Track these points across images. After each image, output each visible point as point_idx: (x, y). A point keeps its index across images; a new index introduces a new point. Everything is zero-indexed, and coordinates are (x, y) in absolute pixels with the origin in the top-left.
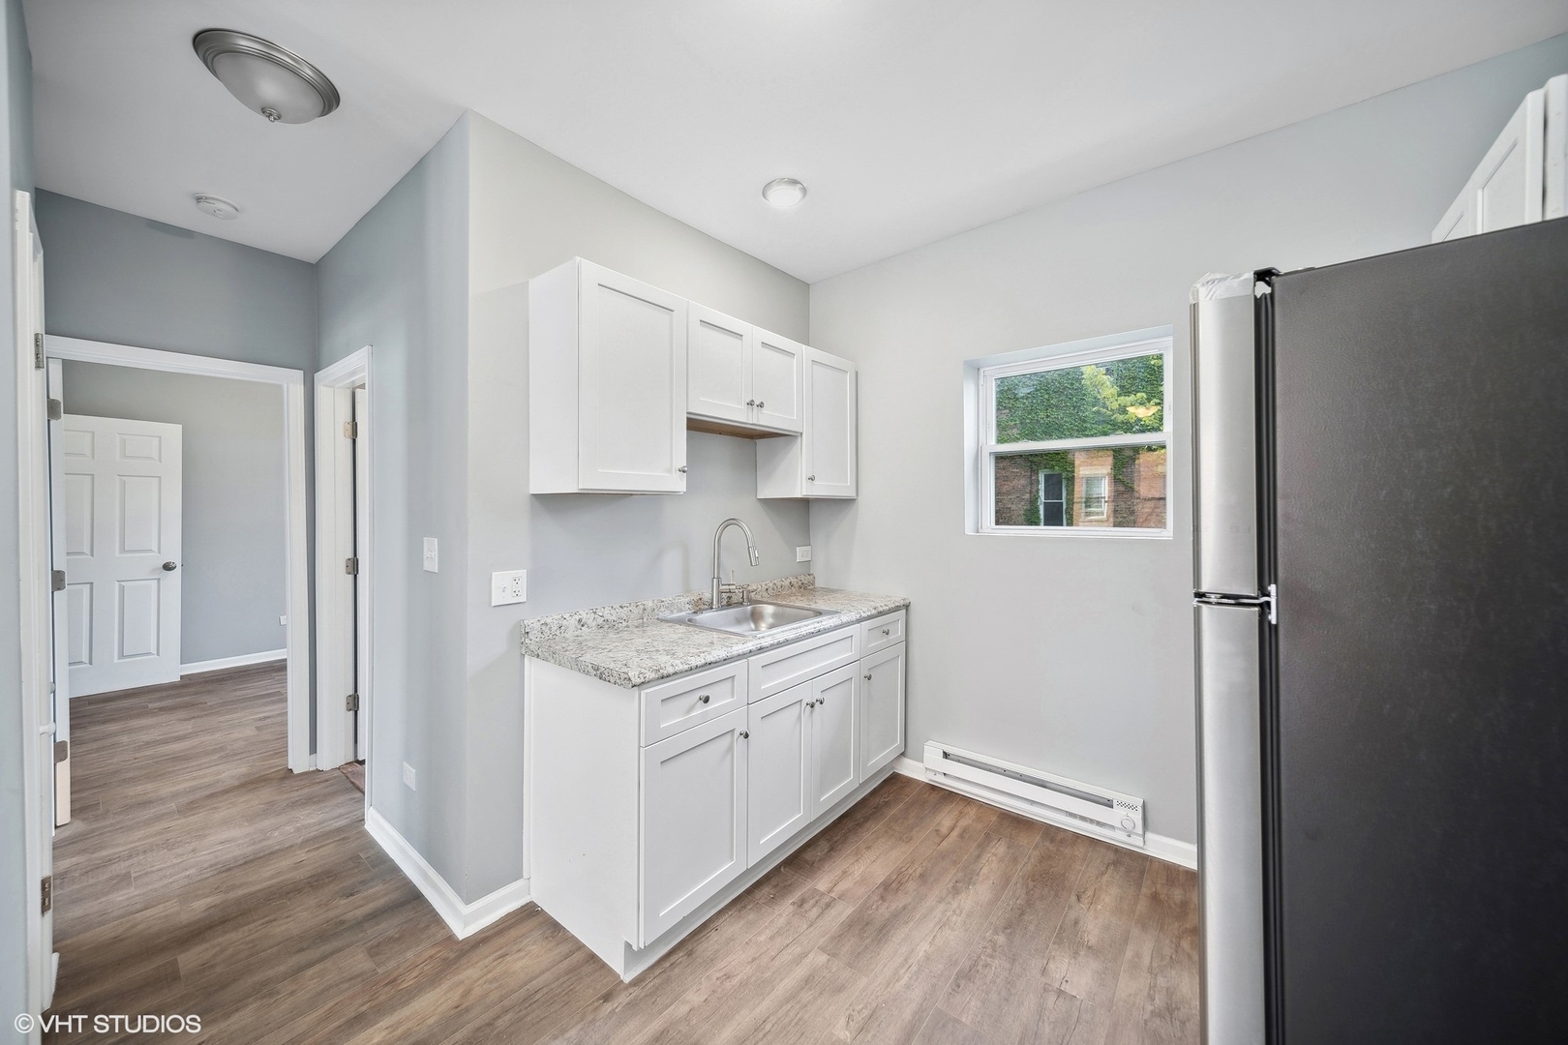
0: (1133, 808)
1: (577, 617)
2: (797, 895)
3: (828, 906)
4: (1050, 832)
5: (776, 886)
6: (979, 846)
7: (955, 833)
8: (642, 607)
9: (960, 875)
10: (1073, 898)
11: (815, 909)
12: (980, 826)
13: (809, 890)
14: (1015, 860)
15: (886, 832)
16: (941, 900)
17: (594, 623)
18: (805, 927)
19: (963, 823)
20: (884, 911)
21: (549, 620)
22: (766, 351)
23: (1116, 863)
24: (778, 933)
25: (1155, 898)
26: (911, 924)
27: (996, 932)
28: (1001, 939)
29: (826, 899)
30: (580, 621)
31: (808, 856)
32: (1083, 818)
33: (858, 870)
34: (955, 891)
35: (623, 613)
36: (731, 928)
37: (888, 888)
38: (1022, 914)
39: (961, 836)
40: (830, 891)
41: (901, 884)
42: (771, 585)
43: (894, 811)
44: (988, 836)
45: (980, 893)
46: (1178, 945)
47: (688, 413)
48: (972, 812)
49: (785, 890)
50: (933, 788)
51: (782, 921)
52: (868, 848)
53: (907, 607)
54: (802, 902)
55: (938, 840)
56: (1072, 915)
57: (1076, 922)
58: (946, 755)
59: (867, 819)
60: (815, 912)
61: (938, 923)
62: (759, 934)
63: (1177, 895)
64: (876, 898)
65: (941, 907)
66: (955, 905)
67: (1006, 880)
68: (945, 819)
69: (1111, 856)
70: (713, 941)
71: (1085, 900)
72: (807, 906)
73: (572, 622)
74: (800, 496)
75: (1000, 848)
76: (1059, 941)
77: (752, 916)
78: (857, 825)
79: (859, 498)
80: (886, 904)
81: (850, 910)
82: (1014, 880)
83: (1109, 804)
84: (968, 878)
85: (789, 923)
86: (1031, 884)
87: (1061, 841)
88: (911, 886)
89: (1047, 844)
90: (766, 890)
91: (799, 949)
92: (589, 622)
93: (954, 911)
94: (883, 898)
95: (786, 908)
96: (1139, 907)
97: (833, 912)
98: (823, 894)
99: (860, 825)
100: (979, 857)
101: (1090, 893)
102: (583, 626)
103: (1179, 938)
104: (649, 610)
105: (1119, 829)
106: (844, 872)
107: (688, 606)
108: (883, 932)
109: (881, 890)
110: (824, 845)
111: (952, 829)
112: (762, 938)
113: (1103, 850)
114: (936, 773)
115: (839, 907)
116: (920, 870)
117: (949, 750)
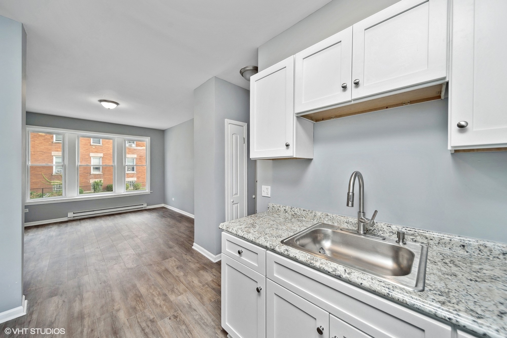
1: (284, 208)
17: (290, 213)
21: (275, 206)
30: (285, 210)
73: (282, 209)
92: (289, 211)
102: (286, 212)
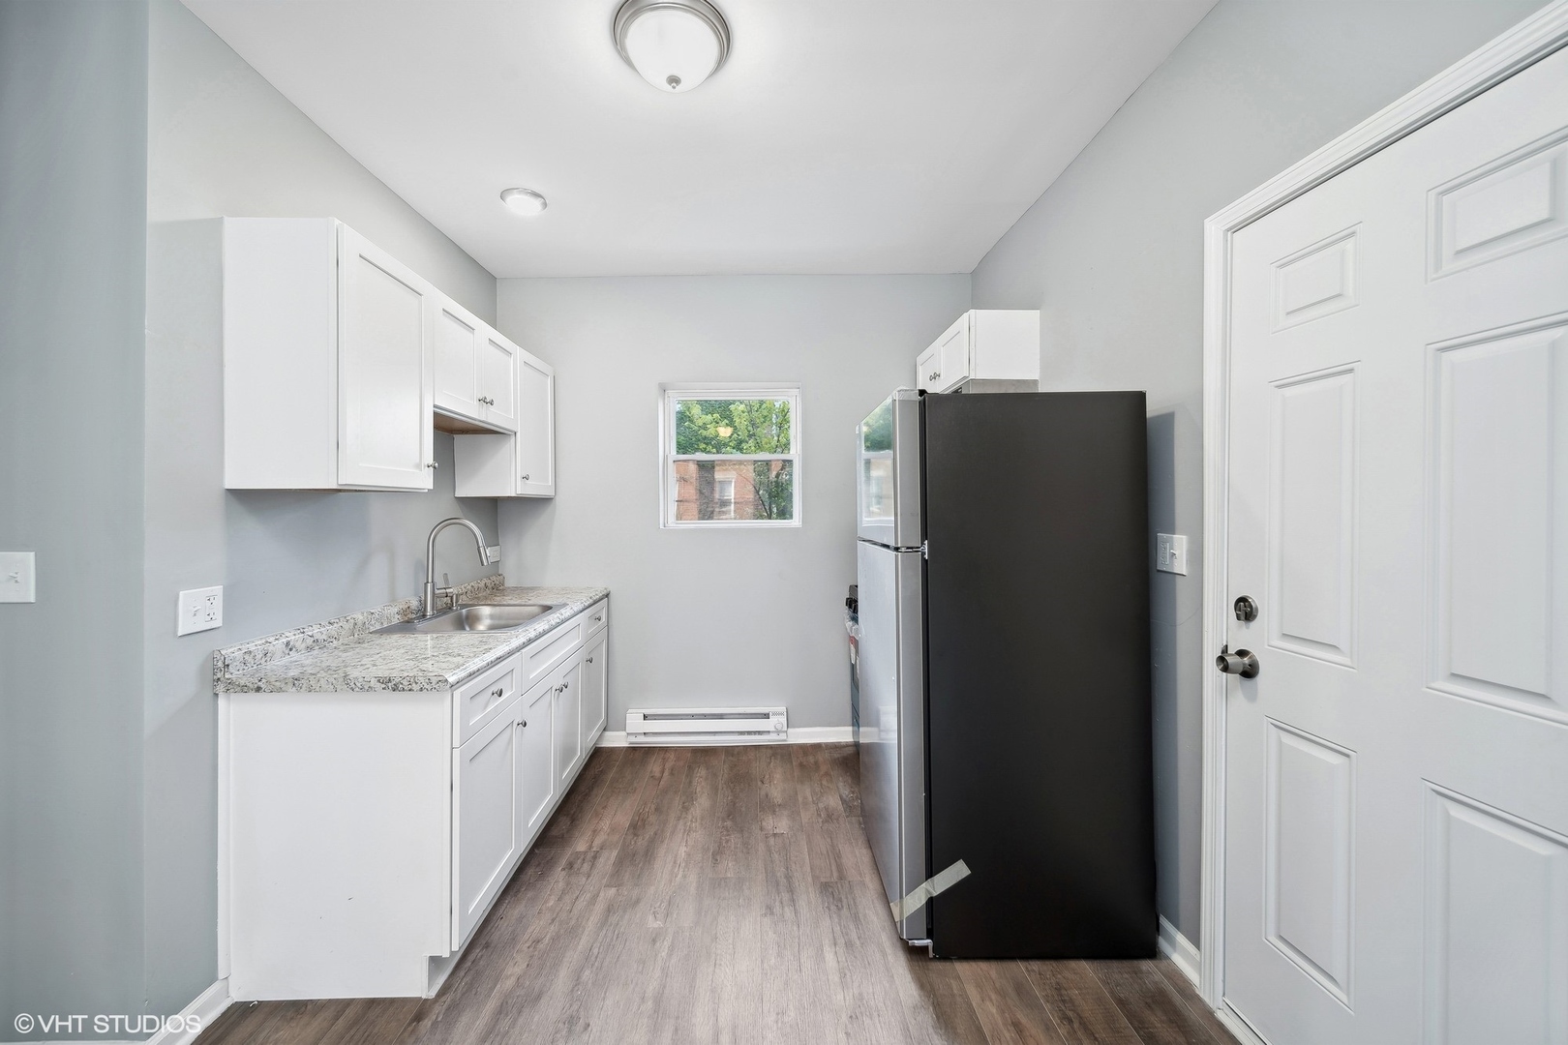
0: (782, 714)
1: (283, 640)
2: (563, 862)
3: (595, 858)
4: (729, 751)
5: (539, 865)
6: (687, 776)
7: (666, 774)
8: (352, 621)
9: (683, 798)
10: (759, 783)
11: (585, 865)
12: (681, 763)
13: (571, 855)
14: (715, 775)
15: (613, 792)
16: (679, 819)
17: (303, 645)
18: (584, 879)
19: (668, 765)
20: (641, 843)
21: (253, 647)
22: (492, 349)
23: (774, 755)
24: (564, 893)
25: (801, 765)
26: (666, 842)
27: (724, 821)
28: (729, 823)
29: (590, 855)
30: (288, 644)
31: (555, 832)
32: (749, 733)
33: (605, 825)
34: (685, 809)
35: (333, 629)
36: (514, 911)
37: (636, 827)
38: (735, 804)
39: (672, 774)
40: (591, 847)
41: (644, 821)
42: (469, 587)
43: (611, 775)
44: (690, 767)
45: (703, 802)
46: (821, 784)
47: (435, 406)
48: (672, 756)
49: (548, 866)
50: (633, 750)
51: (561, 885)
52: (605, 808)
53: (607, 596)
54: (570, 866)
55: (657, 782)
56: (763, 793)
57: (767, 796)
58: (645, 717)
59: (591, 789)
60: (586, 867)
61: (684, 833)
62: (546, 902)
63: (811, 759)
64: (630, 837)
65: (681, 822)
66: (690, 817)
67: (715, 790)
68: (654, 767)
69: (770, 751)
70: (503, 928)
71: (766, 780)
72: (576, 866)
73: (279, 646)
74: (513, 495)
75: (702, 772)
76: (763, 809)
77: (530, 894)
78: (586, 795)
79: (557, 498)
80: (641, 838)
81: (615, 853)
82: (720, 787)
83: (766, 716)
84: (690, 798)
85: (568, 884)
86: (732, 785)
87: (738, 754)
88: (652, 818)
89: (731, 758)
90: (530, 871)
91: (589, 895)
92: (298, 645)
93: (691, 821)
94: (635, 835)
95: (558, 877)
96: (795, 774)
97: (602, 860)
98: (585, 853)
99: (587, 795)
100: (690, 782)
101: (767, 777)
102: (291, 650)
103: (821, 780)
104: (360, 623)
105: (773, 732)
106: (594, 831)
107: (397, 616)
108: (649, 854)
109: (631, 830)
110: (564, 822)
111: (663, 772)
112: (551, 903)
113: (764, 750)
114: (636, 735)
115: (605, 854)
116: (653, 807)
117: (647, 712)
